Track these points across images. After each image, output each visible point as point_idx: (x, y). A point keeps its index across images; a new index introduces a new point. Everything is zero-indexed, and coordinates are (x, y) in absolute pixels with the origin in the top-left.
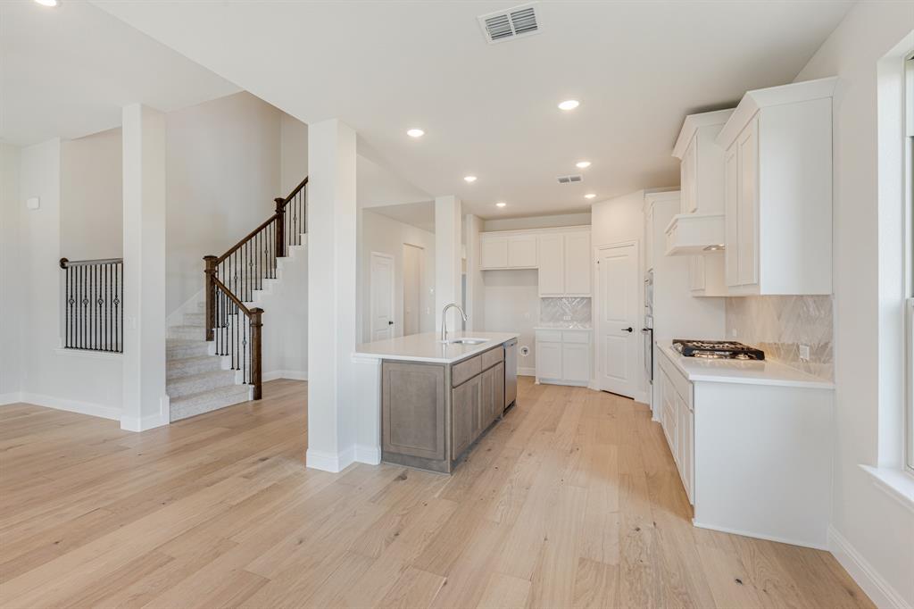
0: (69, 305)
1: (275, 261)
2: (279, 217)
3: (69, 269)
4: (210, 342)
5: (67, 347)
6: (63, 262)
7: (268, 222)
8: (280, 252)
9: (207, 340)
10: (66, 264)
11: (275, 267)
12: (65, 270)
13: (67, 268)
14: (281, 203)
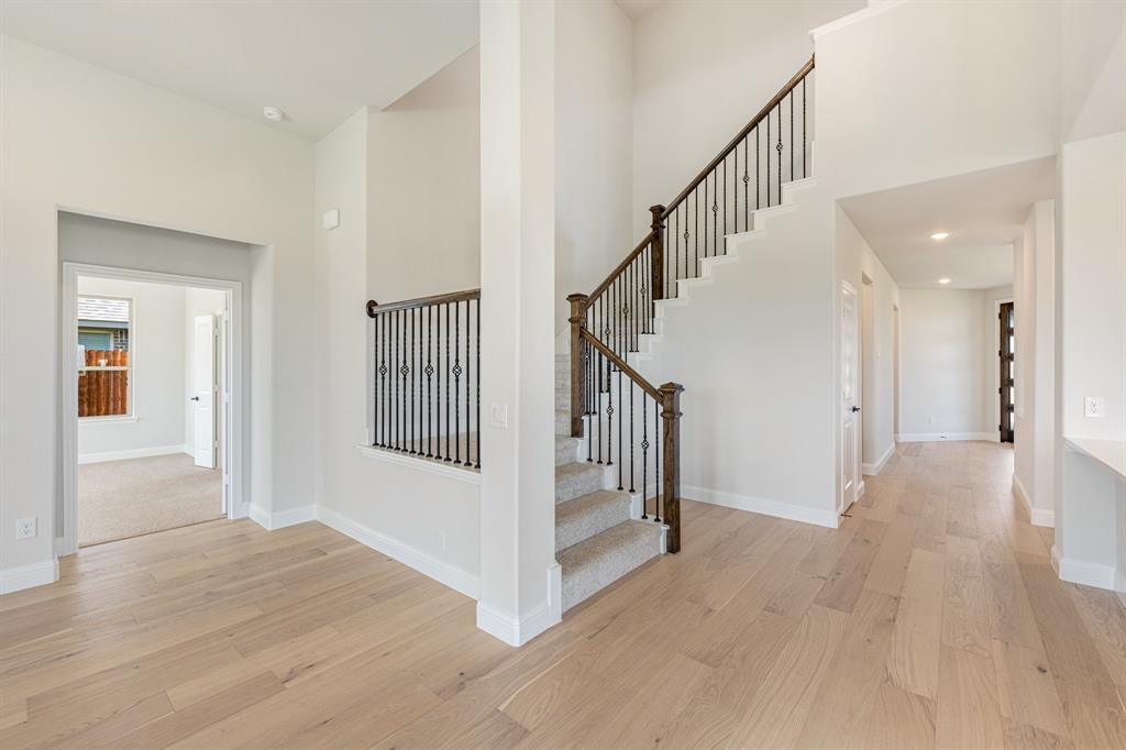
0: (380, 376)
1: (653, 304)
2: (656, 238)
3: (380, 318)
4: (579, 440)
5: (376, 444)
6: (371, 305)
7: (640, 250)
8: (658, 292)
9: (572, 436)
10: (375, 310)
11: (653, 317)
12: (374, 319)
13: (375, 316)
14: (659, 214)
